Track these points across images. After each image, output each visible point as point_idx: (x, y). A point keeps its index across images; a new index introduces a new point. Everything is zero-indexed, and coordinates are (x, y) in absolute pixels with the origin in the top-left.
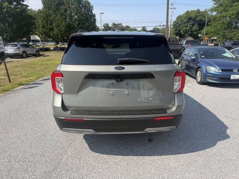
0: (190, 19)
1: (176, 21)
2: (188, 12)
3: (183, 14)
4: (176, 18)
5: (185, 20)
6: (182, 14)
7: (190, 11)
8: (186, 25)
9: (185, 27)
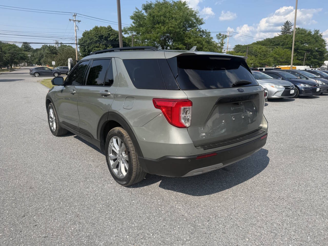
0: (101, 37)
1: (82, 39)
2: (96, 28)
3: (91, 31)
4: (82, 34)
5: (96, 39)
6: (89, 30)
7: (99, 26)
8: (98, 45)
9: (97, 47)
